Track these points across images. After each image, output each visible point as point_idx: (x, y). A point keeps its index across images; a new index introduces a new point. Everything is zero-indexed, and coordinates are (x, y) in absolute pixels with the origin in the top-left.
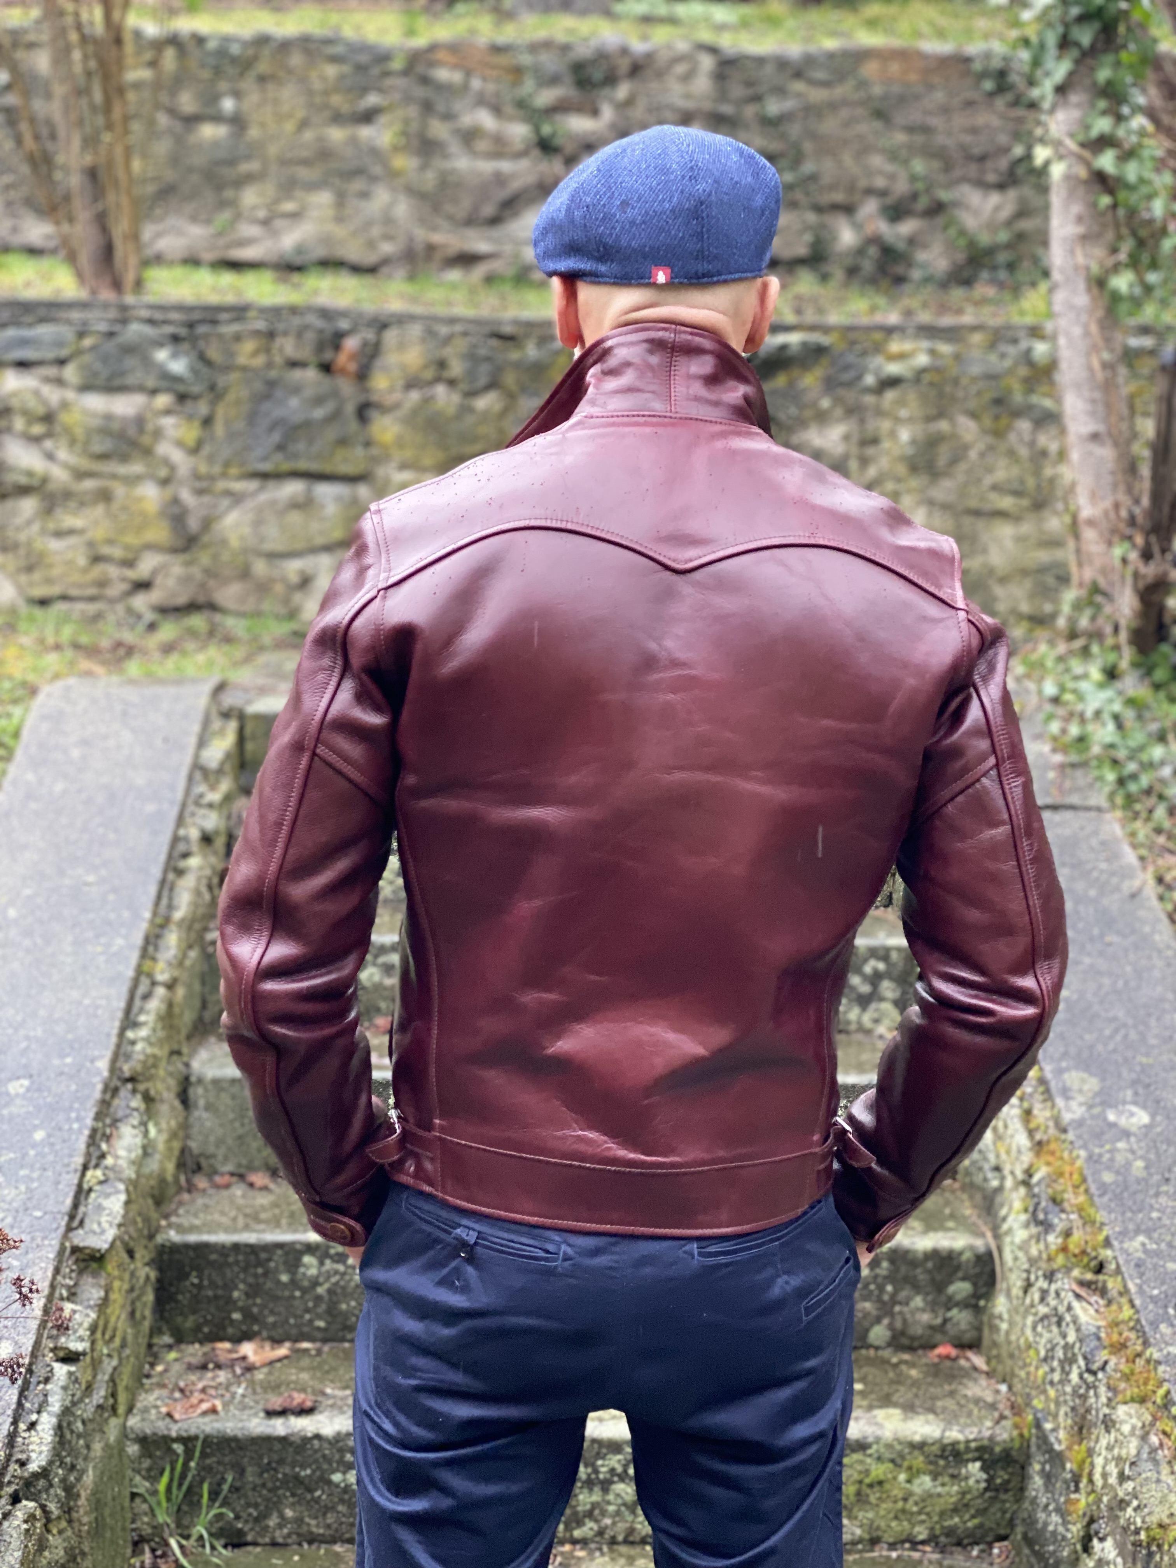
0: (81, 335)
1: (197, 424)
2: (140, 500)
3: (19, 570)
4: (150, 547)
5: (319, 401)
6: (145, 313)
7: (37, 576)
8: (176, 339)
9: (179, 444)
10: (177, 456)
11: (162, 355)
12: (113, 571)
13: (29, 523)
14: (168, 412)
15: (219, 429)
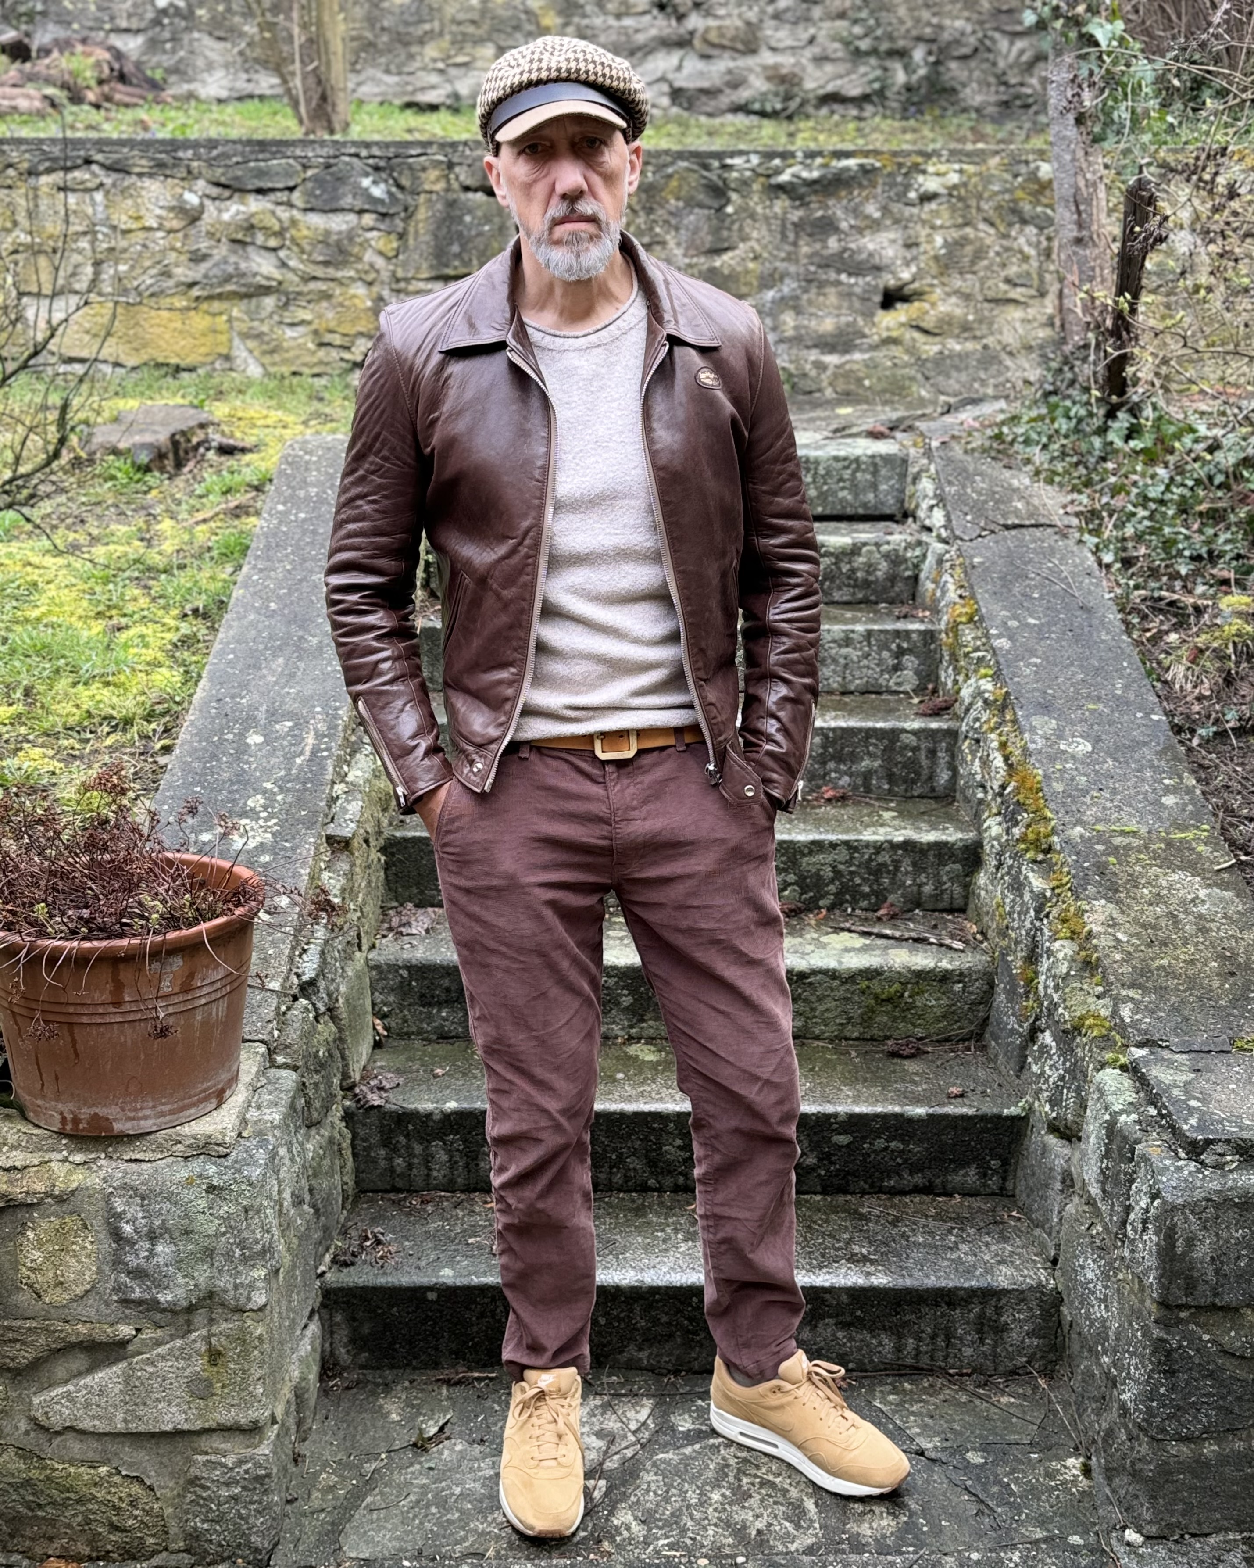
0: (305, 167)
1: (393, 237)
2: (354, 296)
3: (264, 353)
4: (361, 334)
5: (488, 220)
6: (353, 150)
7: (277, 358)
8: (377, 169)
9: (381, 253)
10: (380, 262)
11: (366, 182)
12: (334, 354)
13: (270, 316)
14: (372, 229)
15: (411, 242)
